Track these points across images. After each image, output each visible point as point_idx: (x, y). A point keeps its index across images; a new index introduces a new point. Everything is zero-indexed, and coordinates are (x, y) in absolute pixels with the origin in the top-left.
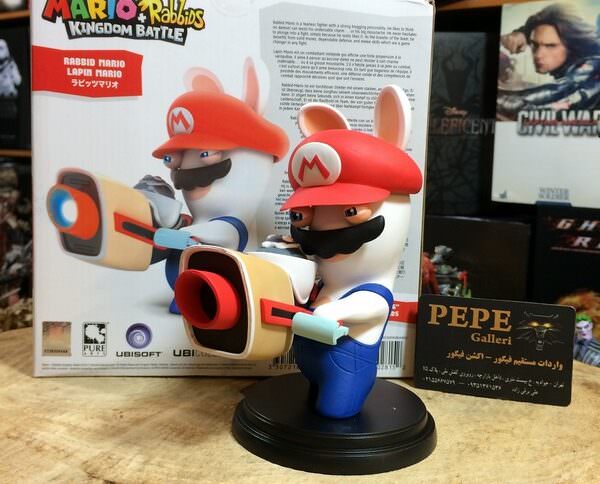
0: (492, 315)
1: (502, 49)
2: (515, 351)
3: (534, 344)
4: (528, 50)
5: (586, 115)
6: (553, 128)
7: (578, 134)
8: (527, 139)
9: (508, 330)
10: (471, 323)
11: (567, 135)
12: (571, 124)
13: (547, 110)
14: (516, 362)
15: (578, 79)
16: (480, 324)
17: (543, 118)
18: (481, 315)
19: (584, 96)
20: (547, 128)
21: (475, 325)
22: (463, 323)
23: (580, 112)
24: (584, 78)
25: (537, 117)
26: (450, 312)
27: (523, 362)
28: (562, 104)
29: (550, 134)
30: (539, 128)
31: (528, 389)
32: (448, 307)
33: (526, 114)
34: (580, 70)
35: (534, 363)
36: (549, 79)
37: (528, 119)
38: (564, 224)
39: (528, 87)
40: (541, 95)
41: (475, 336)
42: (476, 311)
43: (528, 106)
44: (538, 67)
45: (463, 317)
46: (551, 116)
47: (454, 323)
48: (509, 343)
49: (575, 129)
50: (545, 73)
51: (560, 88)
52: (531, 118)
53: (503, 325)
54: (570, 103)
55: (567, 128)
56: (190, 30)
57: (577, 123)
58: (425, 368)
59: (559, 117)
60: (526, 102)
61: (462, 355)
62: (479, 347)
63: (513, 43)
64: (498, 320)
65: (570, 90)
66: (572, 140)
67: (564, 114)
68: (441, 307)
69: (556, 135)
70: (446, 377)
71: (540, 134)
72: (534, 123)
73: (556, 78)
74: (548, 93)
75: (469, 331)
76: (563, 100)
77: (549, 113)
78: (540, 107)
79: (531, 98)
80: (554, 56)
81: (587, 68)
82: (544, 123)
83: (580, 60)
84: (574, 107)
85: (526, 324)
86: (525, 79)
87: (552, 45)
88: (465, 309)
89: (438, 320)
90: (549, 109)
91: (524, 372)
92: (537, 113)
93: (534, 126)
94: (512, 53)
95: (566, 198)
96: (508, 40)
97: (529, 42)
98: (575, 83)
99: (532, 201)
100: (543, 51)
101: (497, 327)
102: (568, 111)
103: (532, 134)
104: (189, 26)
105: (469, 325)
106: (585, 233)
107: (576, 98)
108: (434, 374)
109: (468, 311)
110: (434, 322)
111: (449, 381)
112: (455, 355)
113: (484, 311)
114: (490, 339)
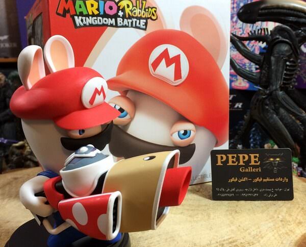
0: (250, 157)
2: (263, 175)
3: (272, 170)
9: (258, 164)
10: (239, 162)
14: (264, 180)
16: (244, 162)
18: (244, 158)
21: (241, 163)
22: (235, 163)
26: (227, 158)
27: (268, 180)
31: (272, 193)
32: (226, 156)
35: (273, 180)
41: (242, 169)
42: (241, 156)
45: (235, 160)
47: (230, 163)
48: (260, 171)
53: (255, 162)
58: (217, 189)
61: (236, 180)
62: (245, 175)
64: (253, 159)
68: (222, 155)
70: (229, 192)
75: (239, 166)
85: (267, 160)
88: (235, 155)
89: (222, 162)
91: (269, 185)
101: (253, 163)
105: (238, 163)
108: (222, 192)
109: (237, 156)
110: (219, 163)
111: (230, 195)
112: (232, 180)
113: (246, 155)
114: (250, 170)
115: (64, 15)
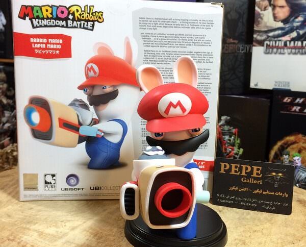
0: (252, 169)
1: (257, 8)
2: (264, 187)
3: (274, 184)
4: (270, 9)
5: (299, 44)
6: (282, 50)
7: (295, 54)
8: (269, 56)
9: (260, 176)
10: (241, 173)
11: (289, 54)
12: (292, 48)
13: (279, 41)
14: (264, 193)
15: (296, 24)
16: (246, 173)
17: (277, 45)
18: (247, 169)
19: (298, 34)
20: (279, 50)
21: (244, 174)
22: (237, 172)
23: (296, 42)
24: (298, 24)
25: (274, 45)
26: (231, 167)
27: (268, 193)
28: (287, 38)
29: (280, 53)
30: (275, 50)
31: (270, 206)
32: (230, 165)
33: (268, 43)
34: (297, 20)
35: (273, 193)
36: (280, 25)
37: (269, 45)
38: (287, 100)
39: (270, 29)
40: (277, 33)
41: (244, 179)
42: (244, 167)
43: (269, 38)
44: (275, 18)
45: (237, 170)
46: (281, 44)
47: (233, 173)
48: (261, 183)
49: (293, 51)
50: (278, 21)
51: (287, 29)
52: (271, 45)
53: (257, 174)
54: (291, 37)
55: (289, 50)
56: (96, 23)
57: (295, 48)
58: (218, 195)
59: (285, 45)
60: (268, 37)
61: (237, 189)
62: (246, 185)
63: (262, 5)
64: (255, 171)
65: (291, 30)
66: (292, 56)
67: (288, 43)
68: (226, 164)
69: (284, 54)
70: (229, 199)
71: (275, 53)
72: (273, 47)
73: (284, 24)
74: (280, 32)
76: (288, 36)
77: (280, 42)
78: (276, 39)
79: (271, 34)
80: (283, 13)
81: (300, 19)
82: (278, 48)
83: (297, 15)
84: (293, 39)
86: (268, 24)
87: (282, 7)
88: (239, 165)
89: (225, 170)
90: (280, 40)
91: (268, 197)
92: (274, 42)
93: (272, 49)
94: (261, 10)
95: (288, 86)
96: (260, 4)
97: (270, 5)
98: (294, 26)
99: (271, 88)
100: (278, 9)
101: (254, 175)
102: (290, 42)
103: (271, 53)
104: (95, 21)
105: (240, 173)
106: (298, 105)
107: (294, 34)
108: (222, 198)
109: (240, 166)
110: (222, 171)
111: (230, 202)
112: (233, 188)
113: (248, 166)
114: (251, 181)
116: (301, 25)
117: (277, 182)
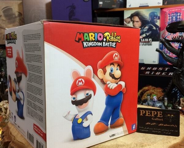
0: (157, 113)
2: (164, 122)
5: (147, 40)
7: (145, 45)
9: (162, 117)
10: (151, 115)
11: (142, 45)
12: (144, 42)
14: (164, 125)
15: (145, 30)
16: (154, 115)
19: (146, 35)
21: (153, 115)
22: (149, 115)
23: (145, 39)
24: (146, 30)
26: (146, 112)
27: (166, 125)
31: (168, 132)
32: (145, 111)
34: (145, 28)
35: (169, 125)
38: (143, 68)
41: (153, 118)
42: (153, 112)
45: (149, 113)
47: (147, 115)
49: (144, 43)
53: (160, 115)
55: (142, 43)
57: (145, 42)
58: (140, 127)
61: (150, 123)
62: (154, 121)
63: (127, 21)
65: (143, 33)
67: (141, 40)
68: (143, 111)
69: (140, 45)
70: (146, 129)
75: (151, 117)
76: (141, 36)
80: (138, 25)
81: (147, 27)
83: (145, 26)
84: (144, 38)
85: (167, 115)
87: (138, 21)
88: (150, 111)
89: (143, 114)
91: (166, 127)
94: (127, 23)
97: (132, 21)
100: (135, 23)
101: (159, 116)
102: (142, 39)
107: (144, 35)
108: (142, 129)
109: (151, 112)
110: (141, 115)
111: (147, 131)
112: (148, 123)
113: (155, 112)
114: (157, 119)
115: (78, 42)
116: (147, 31)
117: (171, 119)
